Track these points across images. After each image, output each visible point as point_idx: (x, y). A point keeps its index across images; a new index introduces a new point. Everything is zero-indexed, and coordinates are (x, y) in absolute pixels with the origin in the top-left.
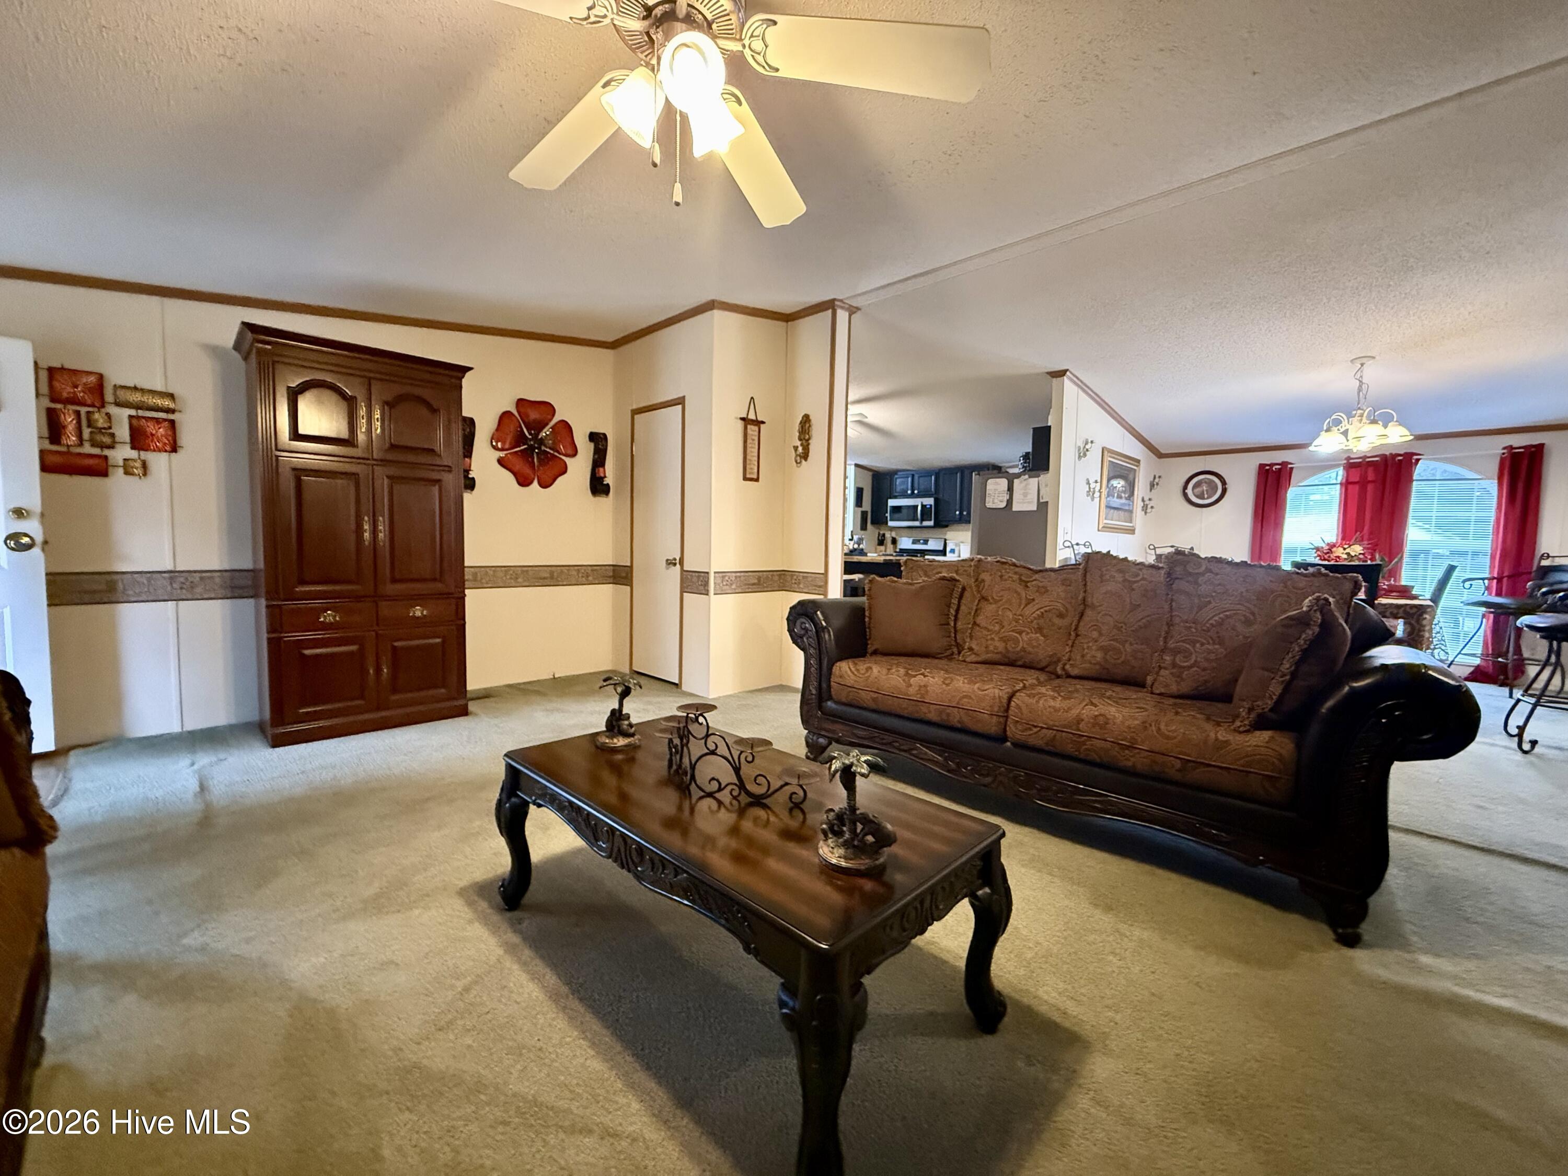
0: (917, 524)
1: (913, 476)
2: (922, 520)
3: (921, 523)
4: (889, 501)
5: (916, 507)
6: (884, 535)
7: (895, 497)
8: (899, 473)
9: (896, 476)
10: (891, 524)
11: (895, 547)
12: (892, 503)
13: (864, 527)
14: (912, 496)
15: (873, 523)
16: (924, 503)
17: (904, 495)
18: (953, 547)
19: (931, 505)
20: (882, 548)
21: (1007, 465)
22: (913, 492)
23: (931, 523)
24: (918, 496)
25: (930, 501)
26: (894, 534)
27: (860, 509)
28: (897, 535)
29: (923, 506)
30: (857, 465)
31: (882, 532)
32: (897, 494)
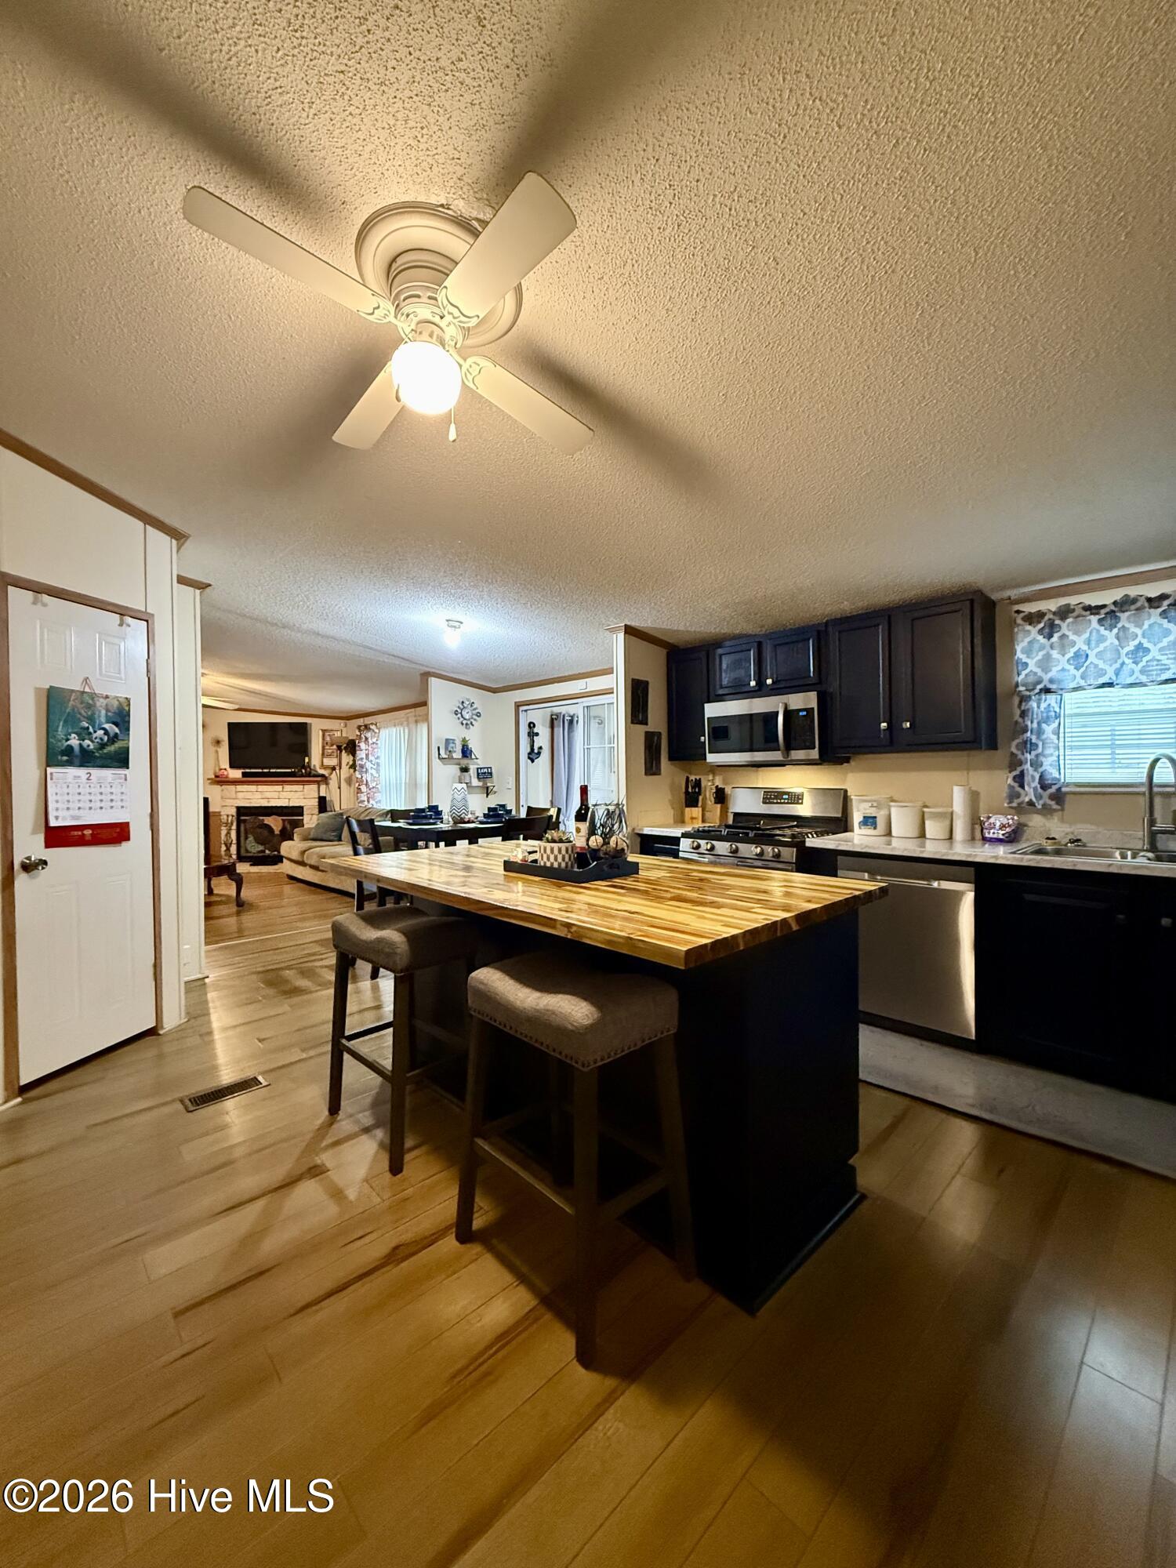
0: (776, 756)
1: (760, 644)
2: (789, 747)
3: (787, 754)
4: (707, 706)
5: (770, 718)
6: (698, 783)
7: (720, 698)
8: (728, 643)
9: (720, 651)
10: (711, 758)
11: (724, 812)
12: (712, 710)
13: (652, 767)
14: (761, 691)
15: (672, 758)
16: (793, 707)
17: (739, 691)
18: (872, 812)
19: (810, 711)
20: (696, 812)
21: (1014, 593)
22: (761, 683)
23: (814, 754)
24: (776, 690)
25: (804, 701)
26: (719, 782)
27: (641, 730)
28: (725, 782)
29: (788, 714)
30: (629, 631)
31: (692, 778)
32: (721, 692)
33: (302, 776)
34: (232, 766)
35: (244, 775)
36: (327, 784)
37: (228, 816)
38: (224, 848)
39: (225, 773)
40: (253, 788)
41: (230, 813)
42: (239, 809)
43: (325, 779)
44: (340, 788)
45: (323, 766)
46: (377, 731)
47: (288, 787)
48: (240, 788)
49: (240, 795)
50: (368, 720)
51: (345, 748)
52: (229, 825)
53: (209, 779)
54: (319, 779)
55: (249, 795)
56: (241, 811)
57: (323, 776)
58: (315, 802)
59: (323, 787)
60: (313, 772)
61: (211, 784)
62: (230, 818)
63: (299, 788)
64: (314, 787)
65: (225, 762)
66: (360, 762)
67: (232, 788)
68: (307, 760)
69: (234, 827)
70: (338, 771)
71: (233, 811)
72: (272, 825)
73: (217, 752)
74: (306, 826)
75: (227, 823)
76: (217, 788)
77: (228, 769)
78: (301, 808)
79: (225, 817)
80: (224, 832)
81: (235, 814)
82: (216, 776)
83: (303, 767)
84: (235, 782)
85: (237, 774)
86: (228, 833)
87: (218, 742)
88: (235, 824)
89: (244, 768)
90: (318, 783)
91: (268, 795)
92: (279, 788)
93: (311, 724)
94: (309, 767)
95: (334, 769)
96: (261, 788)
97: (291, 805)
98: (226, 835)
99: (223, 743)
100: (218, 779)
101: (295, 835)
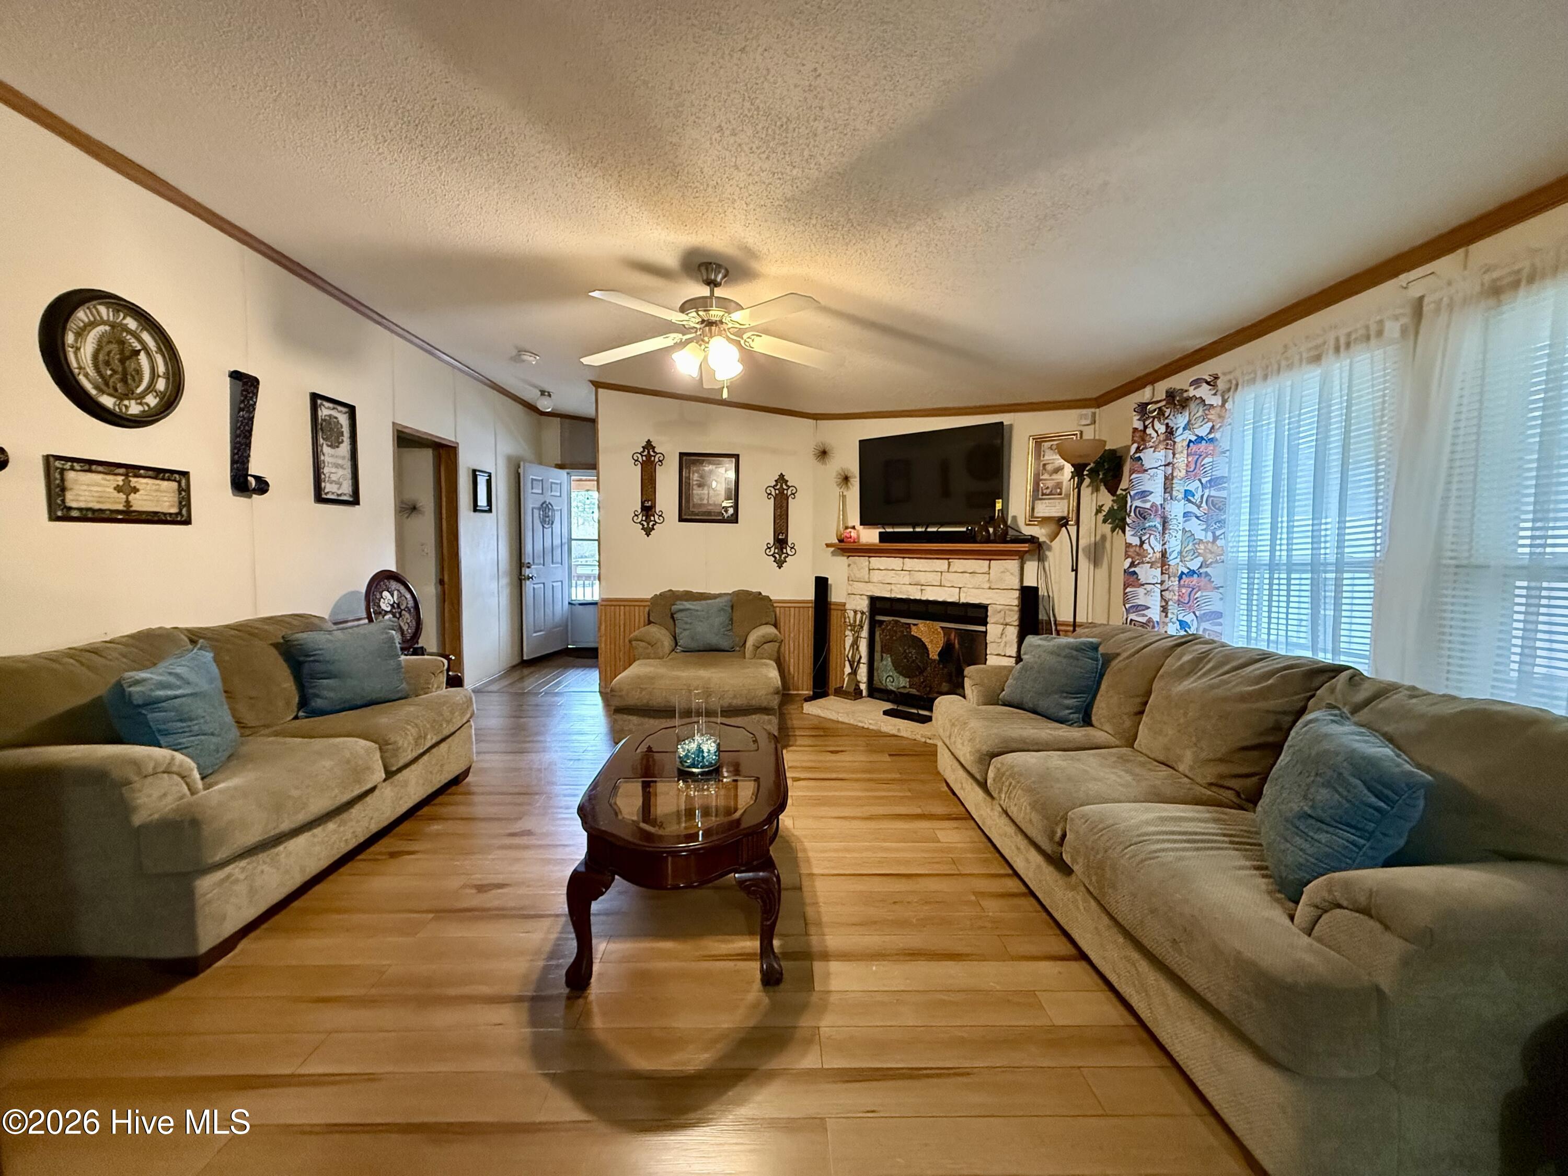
33: (988, 540)
34: (866, 521)
35: (883, 537)
36: (1041, 559)
37: (855, 612)
38: (848, 670)
39: (853, 534)
40: (895, 563)
41: (858, 608)
42: (874, 600)
43: (1036, 548)
44: (1075, 570)
45: (1032, 519)
46: (1216, 401)
47: (959, 564)
48: (876, 562)
49: (876, 576)
50: (1178, 381)
51: (1093, 473)
52: (856, 629)
53: (828, 545)
54: (1024, 547)
55: (890, 577)
56: (879, 605)
57: (1033, 540)
58: (1013, 598)
59: (1031, 567)
60: (1011, 533)
61: (833, 553)
62: (859, 616)
63: (980, 565)
64: (1012, 565)
65: (854, 518)
66: (1137, 503)
67: (863, 561)
68: (999, 506)
69: (865, 633)
70: (1073, 530)
71: (864, 605)
72: (925, 640)
73: (844, 497)
74: (992, 661)
75: (853, 626)
76: (842, 561)
77: (858, 526)
78: (983, 608)
79: (851, 614)
80: (849, 641)
81: (866, 609)
82: (841, 541)
83: (991, 520)
84: (868, 551)
85: (870, 536)
86: (855, 644)
87: (846, 479)
88: (866, 627)
89: (884, 525)
90: (1022, 557)
91: (922, 577)
92: (942, 565)
93: (1011, 426)
94: (1005, 522)
95: (1062, 522)
96: (910, 563)
97: (963, 600)
98: (852, 646)
99: (852, 480)
100: (843, 545)
101: (967, 683)
